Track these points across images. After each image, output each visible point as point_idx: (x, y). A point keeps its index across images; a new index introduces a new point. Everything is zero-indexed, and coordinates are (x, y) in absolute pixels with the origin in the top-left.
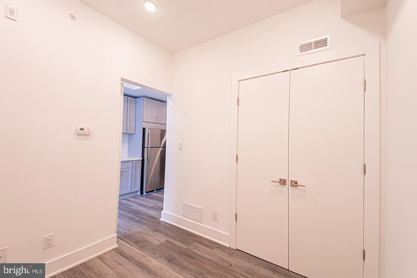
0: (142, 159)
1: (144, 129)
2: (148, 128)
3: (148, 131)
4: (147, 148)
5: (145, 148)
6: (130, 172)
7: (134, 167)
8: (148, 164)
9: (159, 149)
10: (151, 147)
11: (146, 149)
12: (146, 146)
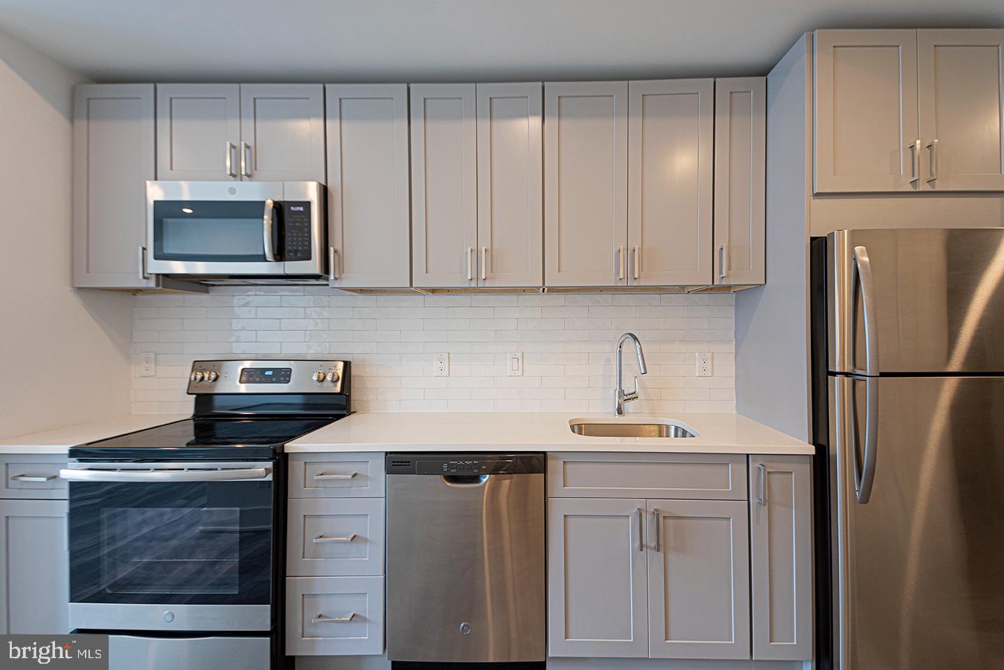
0: (811, 450)
1: (820, 249)
2: (853, 233)
3: (852, 252)
4: (847, 374)
5: (834, 374)
6: (734, 531)
7: (758, 496)
8: (865, 499)
9: (938, 391)
10: (883, 375)
11: (838, 387)
12: (839, 358)
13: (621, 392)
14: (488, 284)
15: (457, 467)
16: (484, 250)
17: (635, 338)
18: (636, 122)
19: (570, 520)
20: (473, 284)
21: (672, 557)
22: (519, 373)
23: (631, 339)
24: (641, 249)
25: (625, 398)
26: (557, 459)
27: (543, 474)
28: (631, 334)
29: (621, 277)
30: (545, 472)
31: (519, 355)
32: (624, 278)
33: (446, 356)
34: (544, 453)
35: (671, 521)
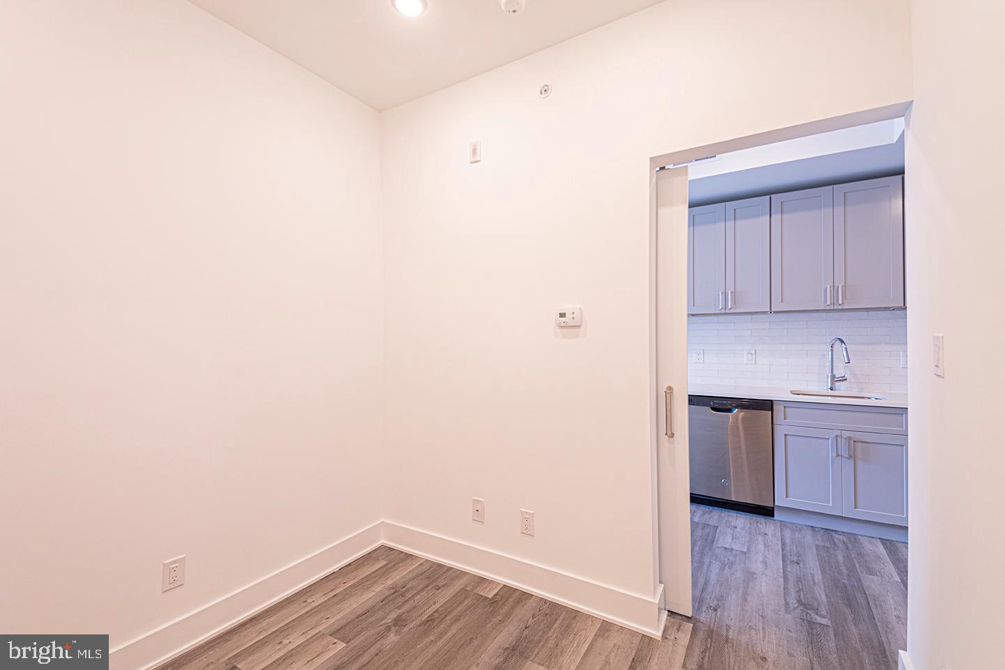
13: (833, 377)
14: (732, 311)
15: (718, 404)
16: (730, 293)
17: (842, 341)
18: (839, 210)
19: (788, 438)
20: (723, 311)
21: (860, 464)
22: (753, 362)
23: (838, 342)
24: (845, 287)
25: (836, 379)
26: (779, 404)
27: (770, 412)
28: (839, 339)
29: (828, 303)
30: (772, 410)
31: (753, 352)
32: (831, 304)
33: (701, 351)
34: (772, 401)
35: (859, 445)
